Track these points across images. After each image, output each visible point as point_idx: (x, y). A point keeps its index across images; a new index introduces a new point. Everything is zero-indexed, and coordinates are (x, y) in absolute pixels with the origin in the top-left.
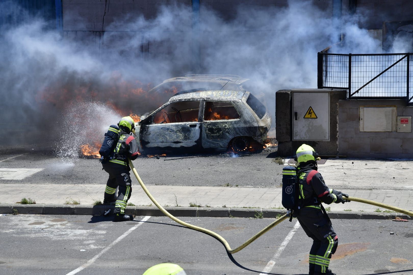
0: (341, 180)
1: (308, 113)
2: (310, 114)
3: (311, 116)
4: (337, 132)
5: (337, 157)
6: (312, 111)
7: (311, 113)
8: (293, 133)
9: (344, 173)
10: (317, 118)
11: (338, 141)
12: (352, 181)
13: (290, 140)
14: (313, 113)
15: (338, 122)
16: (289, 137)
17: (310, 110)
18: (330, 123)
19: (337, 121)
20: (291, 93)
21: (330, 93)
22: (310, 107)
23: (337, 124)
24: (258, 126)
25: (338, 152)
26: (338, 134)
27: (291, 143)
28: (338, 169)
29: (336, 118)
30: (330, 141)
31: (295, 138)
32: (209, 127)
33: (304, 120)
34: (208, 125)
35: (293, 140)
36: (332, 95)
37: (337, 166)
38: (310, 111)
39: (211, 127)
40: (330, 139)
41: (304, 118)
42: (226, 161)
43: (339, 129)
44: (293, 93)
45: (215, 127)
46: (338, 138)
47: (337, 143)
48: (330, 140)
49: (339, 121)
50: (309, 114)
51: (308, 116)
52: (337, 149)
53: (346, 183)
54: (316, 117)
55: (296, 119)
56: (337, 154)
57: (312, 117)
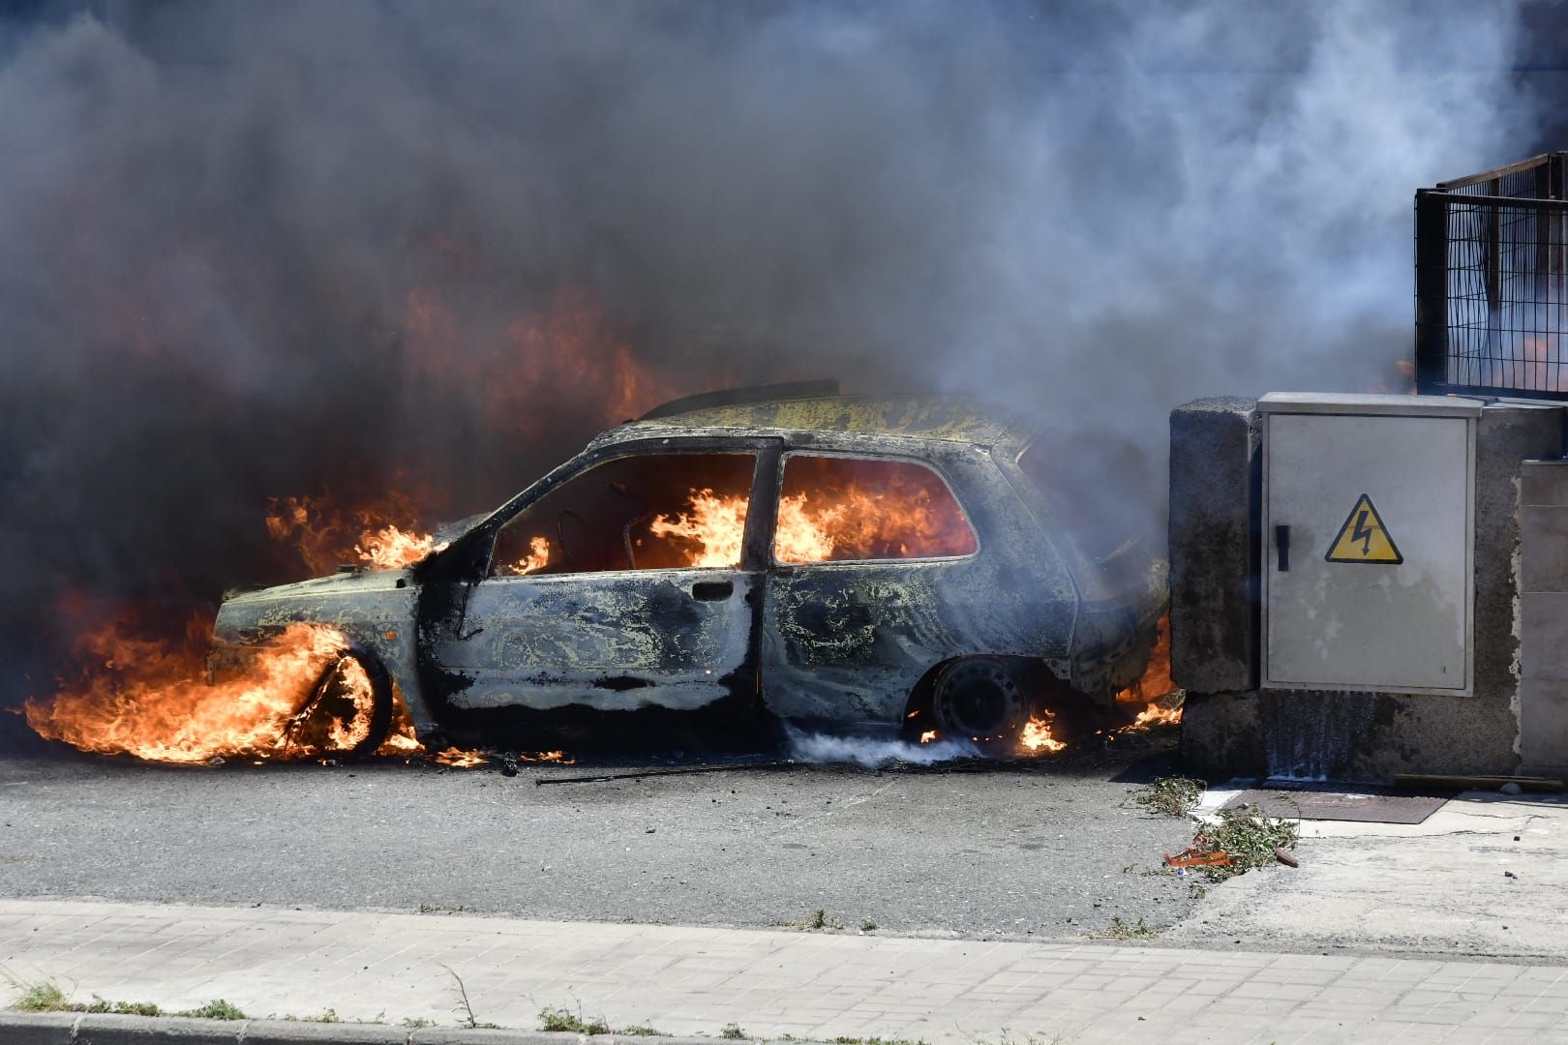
0: (1473, 909)
1: (1349, 533)
2: (1364, 538)
3: (1366, 551)
4: (1515, 643)
5: (1513, 787)
6: (1370, 520)
7: (1367, 534)
8: (1263, 642)
9: (1508, 875)
10: (1399, 560)
11: (1518, 698)
12: (1528, 919)
13: (1246, 682)
14: (1380, 531)
15: (1519, 585)
16: (1245, 669)
17: (1364, 515)
18: (1477, 593)
19: (1514, 583)
20: (1258, 414)
21: (1473, 422)
22: (1365, 497)
23: (1515, 600)
24: (1076, 599)
25: (1519, 757)
26: (1518, 653)
27: (1253, 699)
28: (1485, 849)
29: (1508, 565)
30: (1471, 695)
31: (1272, 677)
32: (799, 598)
33: (1326, 572)
34: (796, 587)
35: (1264, 685)
36: (1485, 431)
37: (1487, 837)
38: (1362, 520)
39: (811, 597)
40: (1475, 685)
41: (1328, 558)
42: (874, 794)
43: (1524, 623)
44: (1271, 413)
45: (833, 602)
46: (1518, 676)
47: (1515, 706)
48: (1475, 692)
49: (1524, 579)
50: (1356, 536)
51: (1350, 548)
52: (1513, 743)
53: (1490, 929)
54: (1393, 557)
55: (1283, 565)
56: (1510, 772)
57: (1370, 556)
